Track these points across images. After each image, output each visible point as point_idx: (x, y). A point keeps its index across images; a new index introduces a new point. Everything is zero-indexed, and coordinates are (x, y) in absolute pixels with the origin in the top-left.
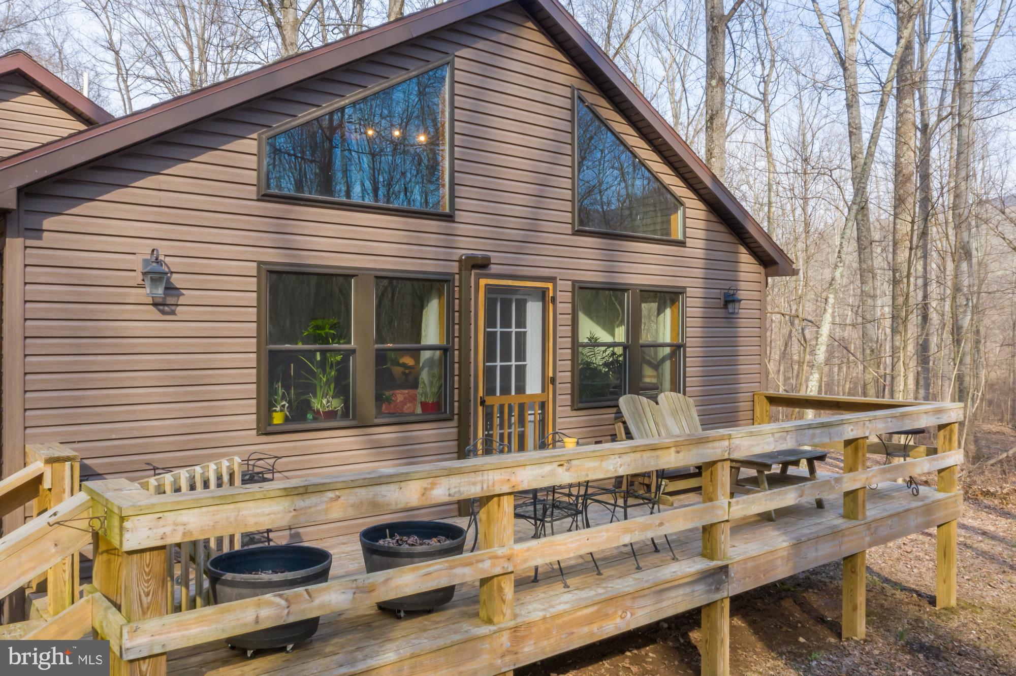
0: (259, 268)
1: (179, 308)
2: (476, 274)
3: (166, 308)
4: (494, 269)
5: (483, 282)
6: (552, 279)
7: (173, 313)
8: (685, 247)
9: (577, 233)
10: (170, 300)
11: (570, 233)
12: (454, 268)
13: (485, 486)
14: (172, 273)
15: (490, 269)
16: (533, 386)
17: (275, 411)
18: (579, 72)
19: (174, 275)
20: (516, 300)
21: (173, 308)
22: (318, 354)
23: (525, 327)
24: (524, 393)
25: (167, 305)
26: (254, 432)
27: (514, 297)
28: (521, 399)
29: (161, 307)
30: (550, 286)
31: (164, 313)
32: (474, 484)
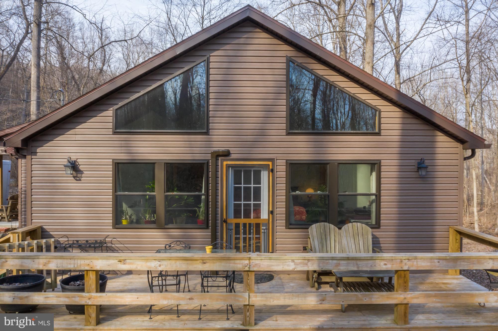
0: (113, 162)
1: (83, 178)
2: (221, 160)
3: (78, 178)
4: (233, 156)
5: (225, 163)
6: (272, 160)
7: (80, 180)
8: (381, 136)
9: (288, 134)
10: (79, 175)
11: (285, 134)
12: (209, 157)
13: (76, 266)
14: (80, 165)
15: (231, 156)
16: (264, 215)
17: (123, 219)
18: (292, 47)
19: (81, 166)
20: (254, 170)
21: (80, 178)
22: (148, 196)
23: (261, 184)
24: (260, 218)
25: (78, 177)
26: (111, 227)
27: (252, 169)
28: (257, 221)
29: (76, 178)
30: (270, 163)
31: (77, 180)
32: (70, 264)
